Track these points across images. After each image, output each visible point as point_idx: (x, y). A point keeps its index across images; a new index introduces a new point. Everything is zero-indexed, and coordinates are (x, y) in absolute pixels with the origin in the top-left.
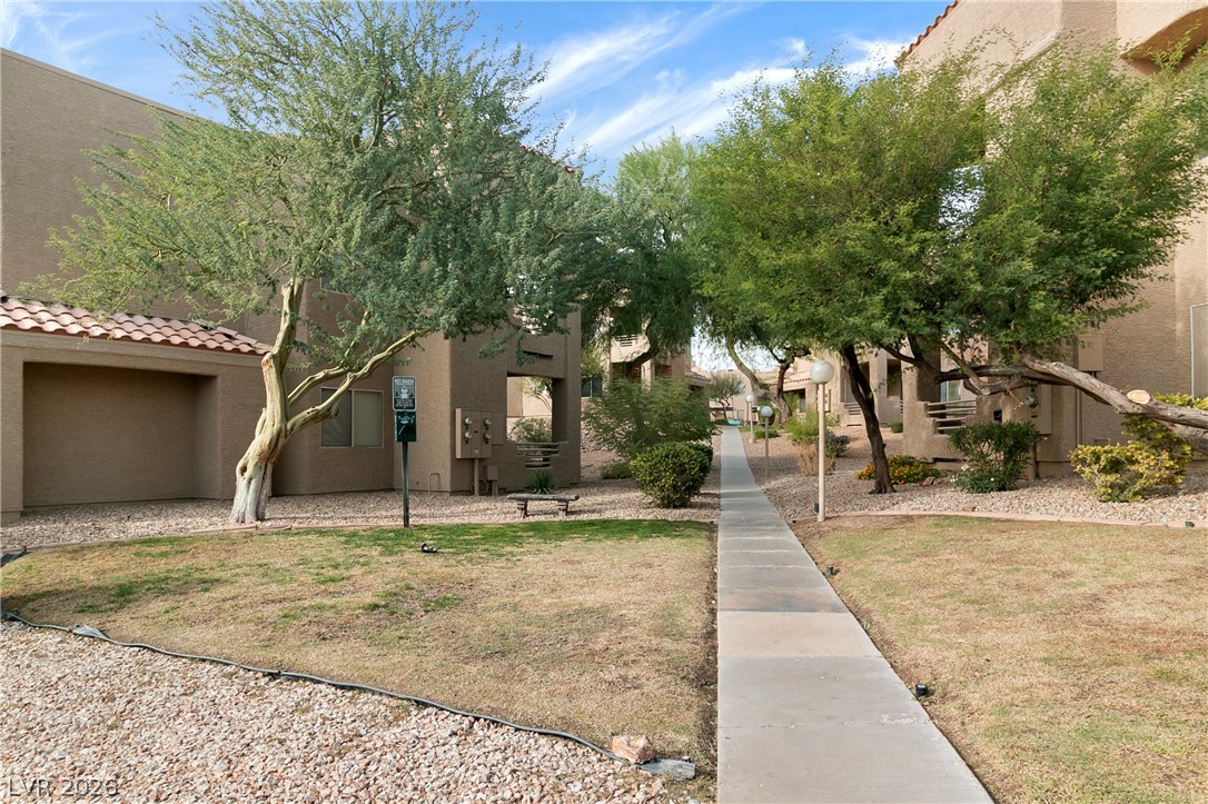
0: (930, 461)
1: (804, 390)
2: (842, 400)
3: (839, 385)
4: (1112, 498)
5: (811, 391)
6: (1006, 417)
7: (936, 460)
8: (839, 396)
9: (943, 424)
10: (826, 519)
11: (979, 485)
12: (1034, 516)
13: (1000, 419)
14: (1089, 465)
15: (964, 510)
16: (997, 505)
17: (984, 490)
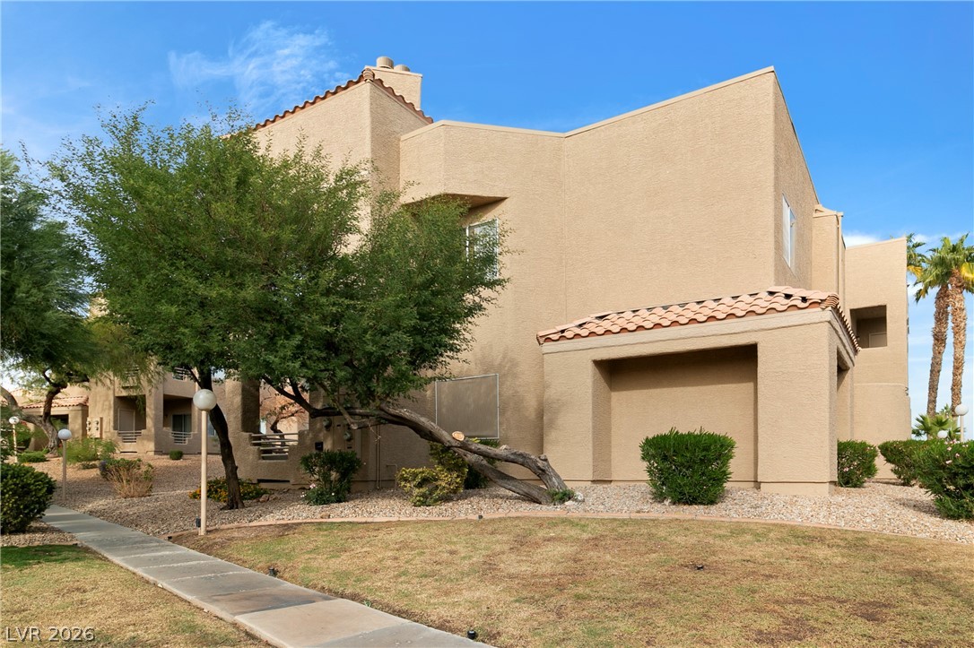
0: (255, 482)
1: (67, 416)
2: (115, 428)
3: (112, 413)
4: (423, 503)
5: (75, 417)
6: (327, 446)
7: (260, 481)
8: (112, 424)
9: (265, 452)
10: (208, 532)
11: (321, 499)
12: (378, 519)
13: (321, 449)
14: (409, 482)
15: (322, 518)
16: (343, 512)
17: (327, 502)
